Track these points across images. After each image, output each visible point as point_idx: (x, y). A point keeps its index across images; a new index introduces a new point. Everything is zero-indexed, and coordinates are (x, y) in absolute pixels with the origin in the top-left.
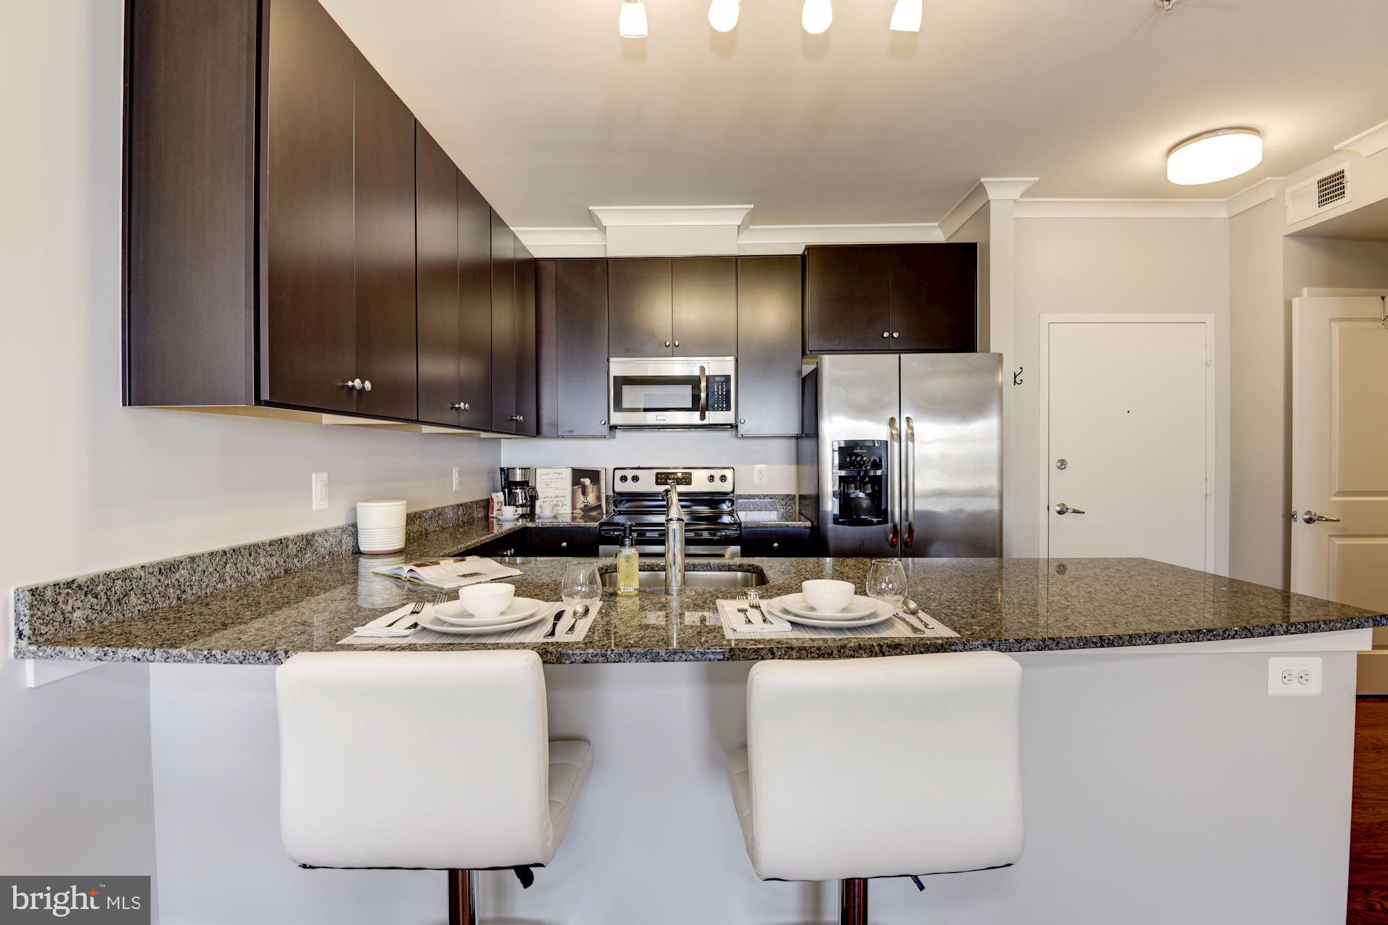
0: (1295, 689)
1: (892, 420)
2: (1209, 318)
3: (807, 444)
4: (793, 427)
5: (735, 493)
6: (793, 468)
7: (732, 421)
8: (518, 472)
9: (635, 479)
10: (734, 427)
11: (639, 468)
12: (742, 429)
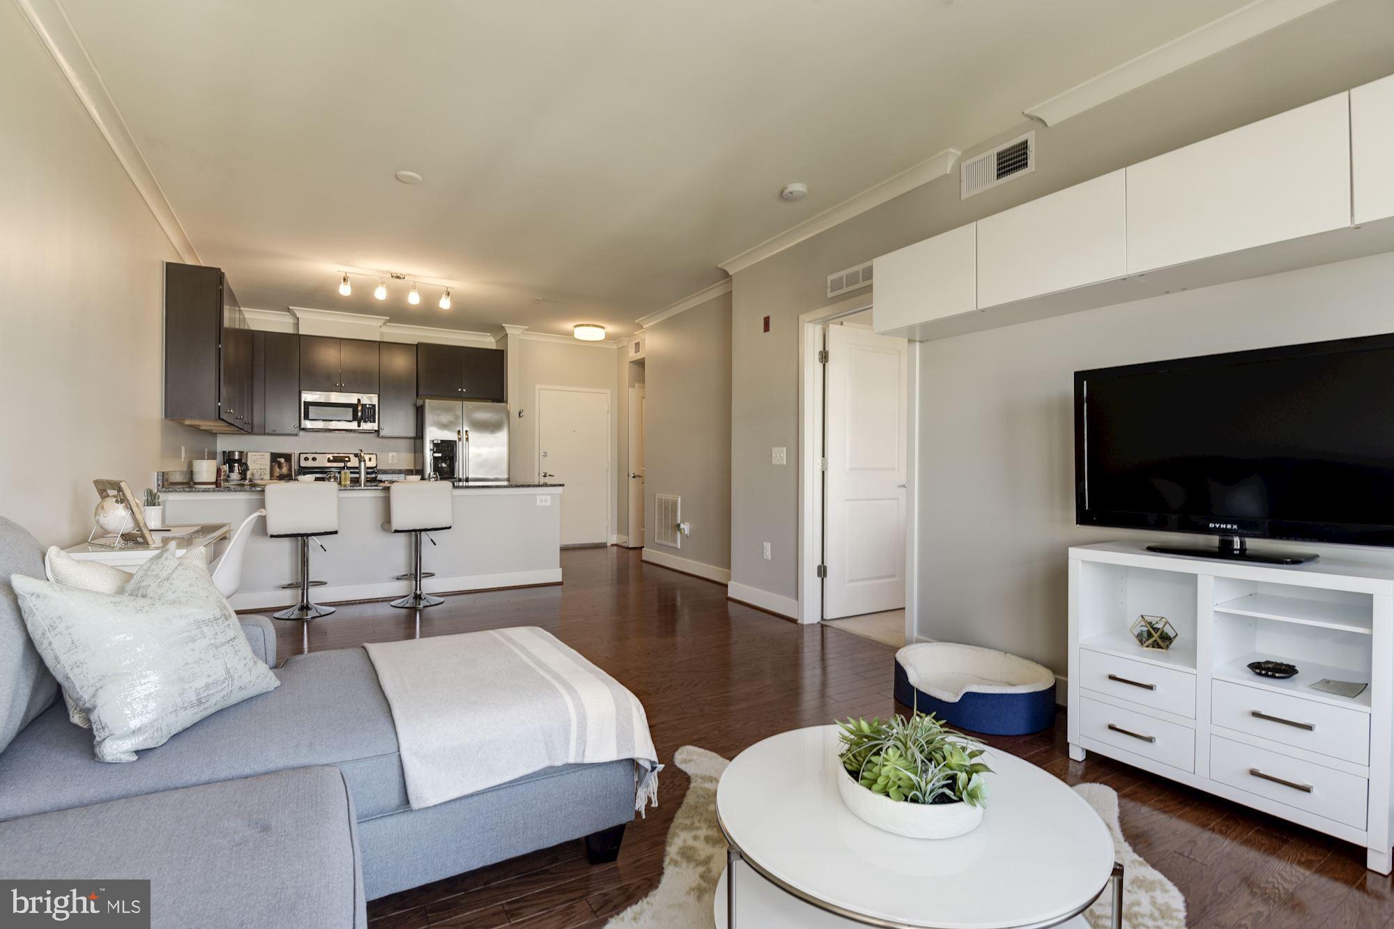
0: (544, 504)
1: (459, 431)
2: (609, 391)
3: (418, 441)
4: (412, 433)
5: (378, 468)
6: (412, 455)
7: (376, 428)
8: (237, 453)
9: (314, 459)
10: (377, 432)
11: (316, 453)
12: (382, 433)
